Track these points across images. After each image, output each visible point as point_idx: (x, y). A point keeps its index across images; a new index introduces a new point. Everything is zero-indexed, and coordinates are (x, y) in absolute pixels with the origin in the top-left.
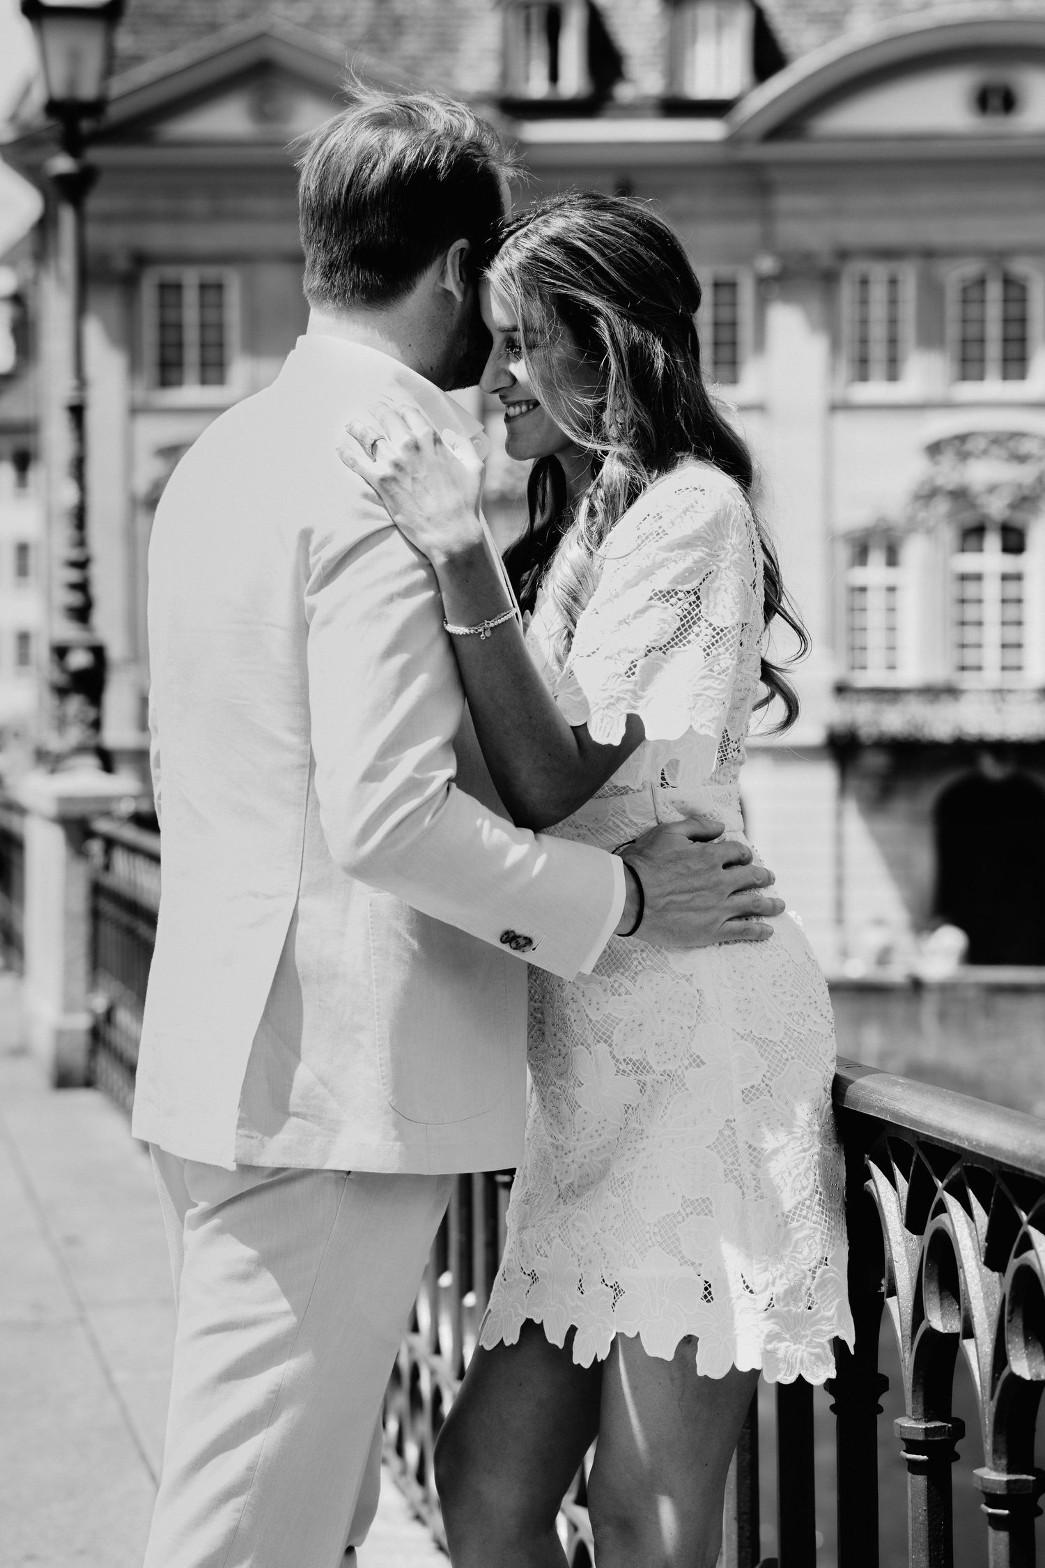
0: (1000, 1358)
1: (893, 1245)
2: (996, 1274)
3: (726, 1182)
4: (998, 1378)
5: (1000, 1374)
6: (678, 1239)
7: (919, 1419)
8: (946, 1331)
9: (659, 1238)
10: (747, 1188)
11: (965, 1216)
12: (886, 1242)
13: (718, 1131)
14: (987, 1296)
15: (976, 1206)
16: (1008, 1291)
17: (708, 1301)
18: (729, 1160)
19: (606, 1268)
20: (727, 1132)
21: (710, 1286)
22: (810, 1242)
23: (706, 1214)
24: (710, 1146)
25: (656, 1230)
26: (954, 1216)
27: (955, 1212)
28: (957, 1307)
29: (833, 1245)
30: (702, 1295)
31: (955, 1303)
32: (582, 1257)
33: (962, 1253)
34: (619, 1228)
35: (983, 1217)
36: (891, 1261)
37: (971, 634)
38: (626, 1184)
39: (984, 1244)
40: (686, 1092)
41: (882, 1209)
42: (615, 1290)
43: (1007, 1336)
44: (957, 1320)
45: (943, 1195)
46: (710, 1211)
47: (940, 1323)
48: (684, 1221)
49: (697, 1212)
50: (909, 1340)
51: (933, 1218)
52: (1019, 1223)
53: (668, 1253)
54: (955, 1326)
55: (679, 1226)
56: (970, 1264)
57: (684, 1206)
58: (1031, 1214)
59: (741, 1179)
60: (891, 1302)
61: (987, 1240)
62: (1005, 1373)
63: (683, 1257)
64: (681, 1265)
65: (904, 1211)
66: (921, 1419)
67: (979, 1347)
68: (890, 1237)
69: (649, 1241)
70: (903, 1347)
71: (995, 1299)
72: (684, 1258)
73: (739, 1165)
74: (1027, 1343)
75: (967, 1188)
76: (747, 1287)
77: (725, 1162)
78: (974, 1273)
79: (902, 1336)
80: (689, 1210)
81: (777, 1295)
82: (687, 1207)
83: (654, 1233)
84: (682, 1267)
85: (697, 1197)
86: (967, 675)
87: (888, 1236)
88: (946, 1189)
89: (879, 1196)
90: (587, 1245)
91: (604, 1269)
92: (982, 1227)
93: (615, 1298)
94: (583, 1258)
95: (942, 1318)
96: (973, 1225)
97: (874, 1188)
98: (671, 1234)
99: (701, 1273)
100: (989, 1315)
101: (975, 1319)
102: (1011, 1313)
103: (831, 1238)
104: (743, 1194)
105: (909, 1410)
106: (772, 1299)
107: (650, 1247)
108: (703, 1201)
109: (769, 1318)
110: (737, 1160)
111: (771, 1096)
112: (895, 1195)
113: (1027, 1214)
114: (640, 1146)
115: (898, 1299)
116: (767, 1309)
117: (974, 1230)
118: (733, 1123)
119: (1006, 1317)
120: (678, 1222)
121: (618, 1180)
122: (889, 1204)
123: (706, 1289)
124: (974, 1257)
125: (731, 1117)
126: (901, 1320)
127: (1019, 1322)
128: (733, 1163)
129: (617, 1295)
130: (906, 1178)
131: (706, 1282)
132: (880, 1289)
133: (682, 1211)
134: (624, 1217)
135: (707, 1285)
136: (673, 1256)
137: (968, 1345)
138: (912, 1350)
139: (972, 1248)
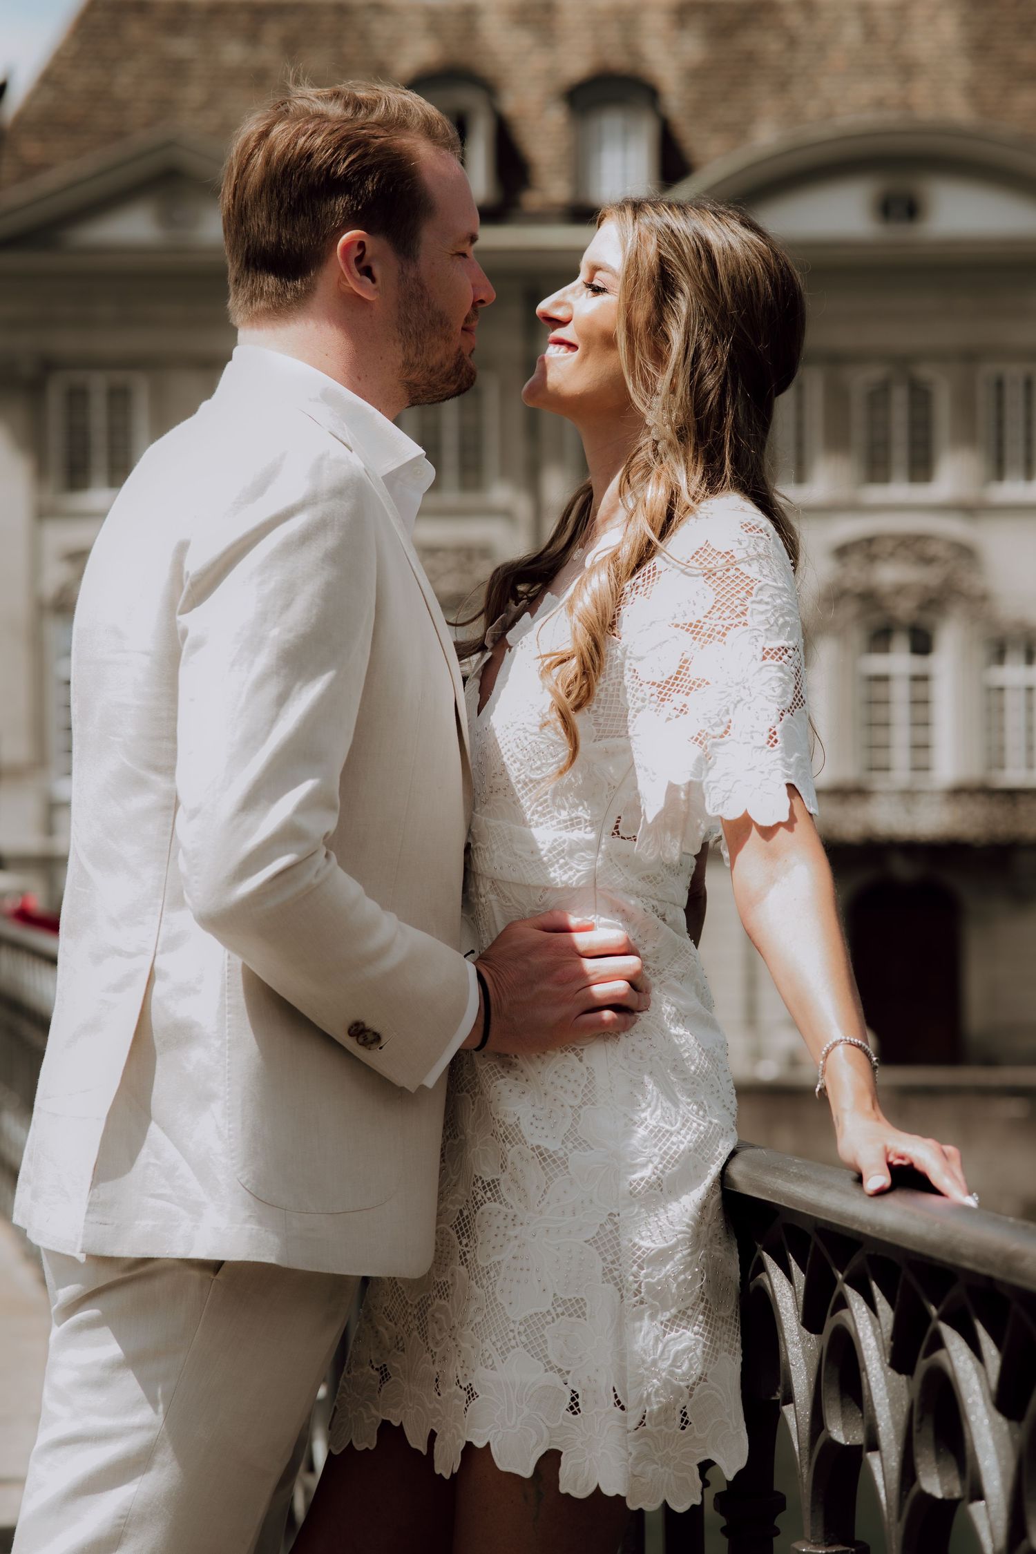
0: (908, 1473)
1: (790, 1346)
2: (903, 1378)
3: (603, 1282)
4: (906, 1496)
5: (908, 1491)
6: (545, 1342)
7: (819, 1544)
8: (848, 1443)
9: (523, 1338)
10: (627, 1290)
11: (868, 1312)
12: (781, 1343)
13: (599, 1225)
14: (893, 1403)
15: (880, 1301)
16: (916, 1395)
17: (575, 1413)
18: (610, 1258)
19: (462, 1367)
20: (609, 1227)
21: (577, 1396)
22: (691, 1354)
23: (579, 1317)
24: (589, 1240)
25: (522, 1328)
26: (856, 1312)
27: (856, 1307)
28: (861, 1415)
29: (716, 1359)
30: (567, 1406)
31: (859, 1411)
32: (435, 1353)
33: (865, 1353)
34: (479, 1323)
35: (888, 1312)
36: (787, 1363)
37: (880, 735)
38: (492, 1274)
39: (888, 1343)
40: (568, 1176)
41: (777, 1306)
42: (469, 1393)
43: (916, 1447)
44: (860, 1430)
45: (844, 1288)
46: (584, 1314)
47: (841, 1434)
48: (553, 1321)
49: (570, 1312)
50: (807, 1453)
51: (832, 1314)
52: (927, 1318)
53: (532, 1356)
54: (857, 1437)
55: (547, 1327)
56: (874, 1366)
57: (555, 1305)
58: (941, 1308)
59: (621, 1281)
60: (787, 1410)
61: (893, 1338)
62: (914, 1490)
63: (549, 1362)
64: (546, 1371)
65: (801, 1307)
66: (822, 1542)
67: (885, 1462)
68: (786, 1337)
69: (513, 1340)
70: (801, 1461)
71: (902, 1406)
72: (551, 1363)
73: (620, 1265)
74: (938, 1456)
75: (870, 1279)
76: (619, 1402)
77: (605, 1259)
78: (878, 1376)
79: (800, 1449)
80: (559, 1310)
81: (650, 1412)
82: (558, 1306)
83: (519, 1333)
84: (547, 1373)
85: (570, 1296)
86: (876, 775)
87: (784, 1336)
88: (848, 1281)
89: (773, 1291)
90: (442, 1339)
91: (459, 1368)
92: (887, 1324)
93: (467, 1402)
94: (437, 1354)
95: (843, 1428)
96: (877, 1323)
97: (768, 1282)
98: (538, 1335)
99: (569, 1382)
100: (895, 1424)
101: (880, 1429)
102: (921, 1420)
103: (713, 1351)
104: (622, 1297)
105: (807, 1534)
106: (644, 1417)
107: (513, 1347)
108: (577, 1301)
109: (637, 1438)
110: (618, 1259)
111: (661, 1190)
112: (790, 1289)
113: (937, 1307)
114: (511, 1233)
115: (795, 1407)
116: (637, 1428)
117: (877, 1326)
118: (617, 1217)
119: (915, 1427)
120: (546, 1322)
121: (483, 1269)
122: (784, 1300)
123: (573, 1399)
124: (878, 1357)
125: (615, 1211)
126: (798, 1431)
127: (929, 1432)
128: (613, 1262)
129: (470, 1399)
130: (803, 1270)
131: (573, 1392)
132: (775, 1395)
133: (552, 1311)
134: (485, 1311)
135: (573, 1395)
136: (538, 1359)
137: (874, 1460)
138: (810, 1464)
139: (876, 1348)
